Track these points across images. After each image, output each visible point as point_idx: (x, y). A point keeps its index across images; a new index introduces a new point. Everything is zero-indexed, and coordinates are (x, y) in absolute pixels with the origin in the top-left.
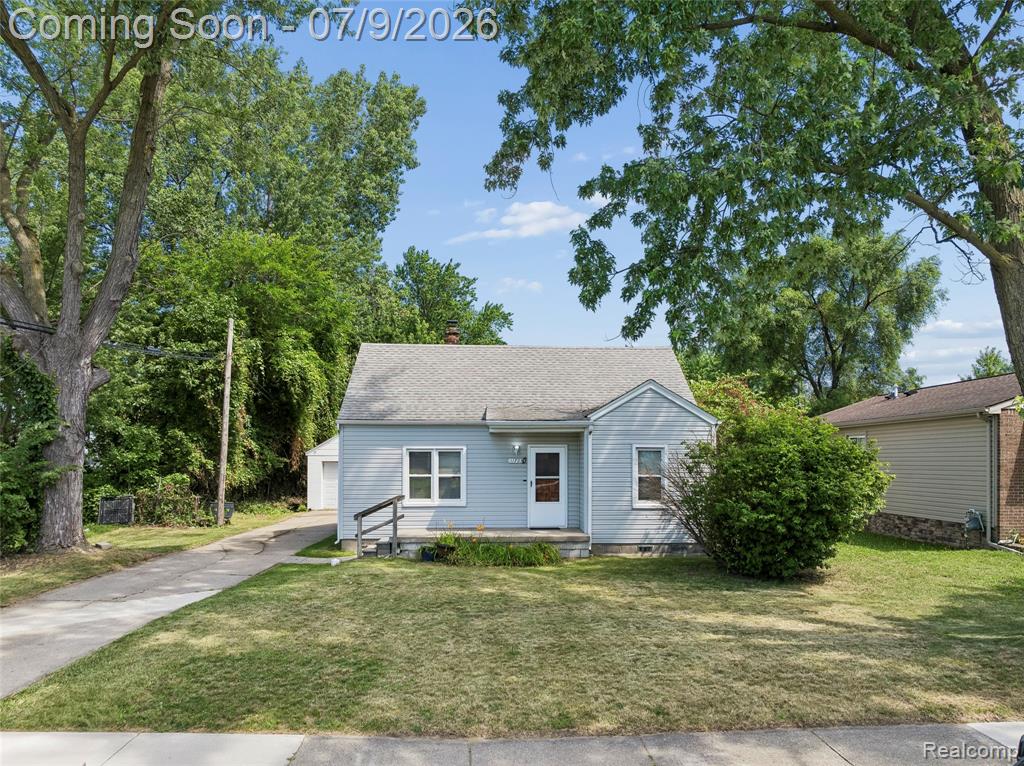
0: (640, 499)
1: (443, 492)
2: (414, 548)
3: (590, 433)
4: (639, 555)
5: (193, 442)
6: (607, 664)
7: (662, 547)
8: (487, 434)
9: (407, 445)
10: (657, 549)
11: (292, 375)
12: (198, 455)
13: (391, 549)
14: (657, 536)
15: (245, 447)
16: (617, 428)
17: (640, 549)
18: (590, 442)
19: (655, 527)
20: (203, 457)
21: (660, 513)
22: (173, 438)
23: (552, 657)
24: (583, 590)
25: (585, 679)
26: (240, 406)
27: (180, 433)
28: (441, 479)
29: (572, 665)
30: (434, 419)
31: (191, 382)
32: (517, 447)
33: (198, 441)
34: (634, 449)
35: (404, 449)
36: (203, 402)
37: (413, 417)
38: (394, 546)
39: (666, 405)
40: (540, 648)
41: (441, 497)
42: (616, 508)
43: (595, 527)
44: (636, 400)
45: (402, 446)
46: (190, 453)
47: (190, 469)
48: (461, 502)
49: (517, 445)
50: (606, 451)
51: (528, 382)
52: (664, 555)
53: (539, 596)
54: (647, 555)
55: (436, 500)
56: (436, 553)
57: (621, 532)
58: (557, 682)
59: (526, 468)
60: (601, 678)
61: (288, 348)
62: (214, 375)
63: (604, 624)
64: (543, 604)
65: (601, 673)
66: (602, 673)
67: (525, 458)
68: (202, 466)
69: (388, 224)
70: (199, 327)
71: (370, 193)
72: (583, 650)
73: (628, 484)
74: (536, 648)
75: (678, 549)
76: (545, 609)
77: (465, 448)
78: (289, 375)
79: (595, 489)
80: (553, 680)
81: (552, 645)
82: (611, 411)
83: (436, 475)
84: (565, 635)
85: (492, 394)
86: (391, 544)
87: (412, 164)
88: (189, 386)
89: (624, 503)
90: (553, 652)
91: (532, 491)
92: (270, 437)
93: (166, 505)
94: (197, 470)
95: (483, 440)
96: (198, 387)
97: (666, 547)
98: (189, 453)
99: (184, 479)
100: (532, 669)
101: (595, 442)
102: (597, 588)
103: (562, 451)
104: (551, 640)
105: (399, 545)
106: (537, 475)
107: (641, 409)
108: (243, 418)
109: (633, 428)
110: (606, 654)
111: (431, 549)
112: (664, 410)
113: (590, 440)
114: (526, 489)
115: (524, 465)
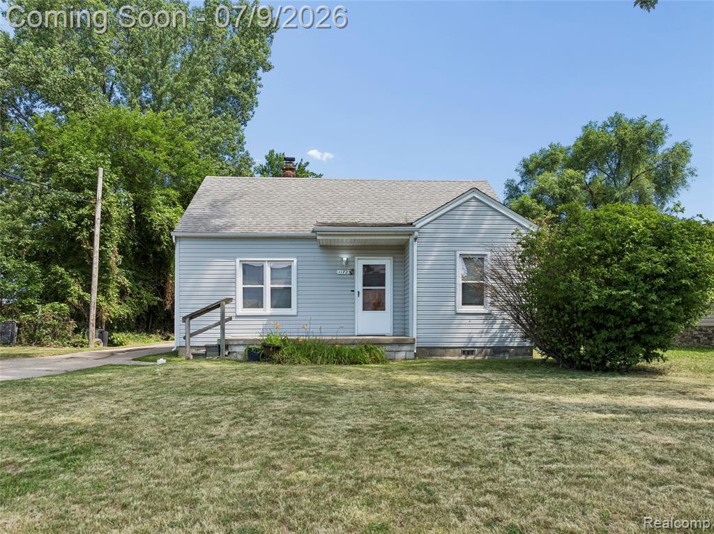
0: (463, 304)
1: (275, 302)
2: (242, 349)
3: (416, 239)
4: (463, 358)
5: (72, 277)
6: (462, 451)
7: (484, 350)
8: (317, 246)
9: (239, 257)
10: (481, 352)
11: (161, 225)
12: (77, 288)
13: (219, 350)
14: (480, 340)
15: (119, 283)
16: (443, 235)
17: (464, 352)
18: (415, 248)
19: (478, 331)
20: (81, 290)
21: (483, 317)
22: (55, 273)
23: (373, 443)
24: (413, 378)
25: (430, 475)
26: (113, 247)
27: (61, 270)
28: (273, 290)
29: (404, 452)
30: (266, 232)
31: (69, 225)
32: (345, 259)
33: (76, 277)
34: (458, 255)
35: (238, 260)
36: (80, 242)
37: (246, 229)
38: (223, 347)
39: (491, 213)
40: (353, 431)
41: (273, 306)
42: (442, 313)
43: (420, 331)
44: (461, 208)
45: (235, 258)
46: (70, 287)
47: (70, 299)
48: (292, 311)
49: (345, 257)
50: (432, 258)
51: (356, 204)
52: (487, 357)
53: (361, 383)
54: (470, 357)
55: (267, 309)
56: (262, 353)
57: (446, 335)
58: (379, 481)
59: (354, 278)
60: (457, 474)
61: (159, 204)
62: (89, 219)
63: (444, 405)
64: (365, 388)
65: (455, 465)
66: (458, 464)
67: (353, 270)
68: (80, 298)
69: (250, 120)
70: (77, 178)
71: (233, 87)
72: (420, 432)
73: (453, 290)
74: (349, 430)
75: (500, 353)
76: (368, 393)
77: (295, 260)
78: (159, 225)
79: (421, 294)
80: (371, 478)
81: (375, 427)
82: (436, 219)
83: (268, 286)
84: (392, 415)
85: (322, 213)
86: (219, 345)
87: (268, 68)
88: (66, 228)
89: (449, 310)
90: (374, 436)
91: (359, 302)
92: (146, 280)
93: (45, 328)
94: (76, 301)
95: (313, 252)
96: (76, 229)
97: (489, 350)
98: (67, 286)
99: (61, 307)
100: (337, 459)
101: (421, 249)
102: (426, 377)
103: (387, 262)
104: (373, 421)
105: (227, 347)
106: (364, 286)
107: (466, 217)
108: (116, 257)
109: (459, 235)
110: (456, 437)
111: (256, 350)
112: (488, 218)
113: (415, 247)
114: (354, 299)
115: (352, 276)
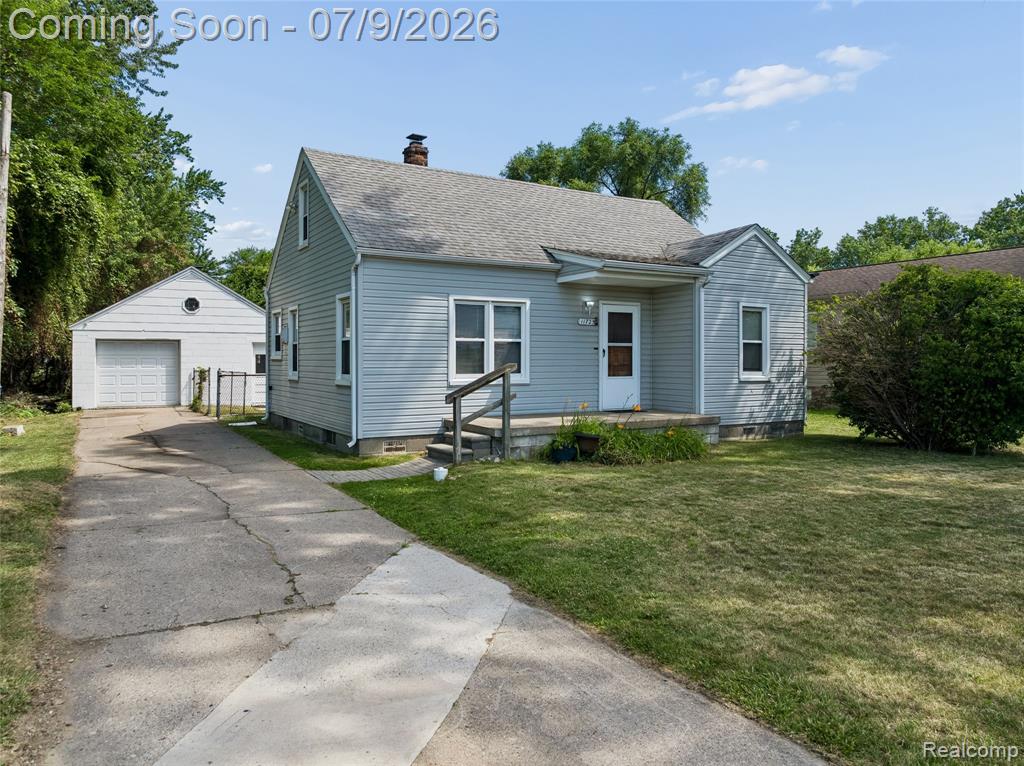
0: (743, 370)
3: (704, 285)
4: (745, 437)
7: (764, 427)
8: (556, 283)
9: (452, 294)
10: (760, 430)
13: (492, 447)
14: (761, 415)
16: (728, 282)
17: (745, 431)
18: (702, 296)
19: (758, 403)
21: (762, 386)
28: (497, 345)
30: (492, 258)
32: (590, 303)
34: (741, 308)
35: (451, 299)
37: (460, 251)
39: (769, 256)
42: (725, 381)
43: (709, 405)
44: (742, 248)
45: (448, 294)
48: (522, 378)
49: (589, 300)
52: (765, 436)
54: (751, 437)
56: (578, 448)
57: (729, 411)
59: (598, 331)
67: (597, 319)
73: (736, 352)
75: (777, 429)
77: (528, 302)
83: (490, 339)
91: (604, 362)
97: (768, 427)
101: (710, 297)
103: (634, 309)
106: (609, 341)
107: (748, 260)
109: (742, 283)
112: (767, 262)
114: (598, 360)
115: (595, 328)
